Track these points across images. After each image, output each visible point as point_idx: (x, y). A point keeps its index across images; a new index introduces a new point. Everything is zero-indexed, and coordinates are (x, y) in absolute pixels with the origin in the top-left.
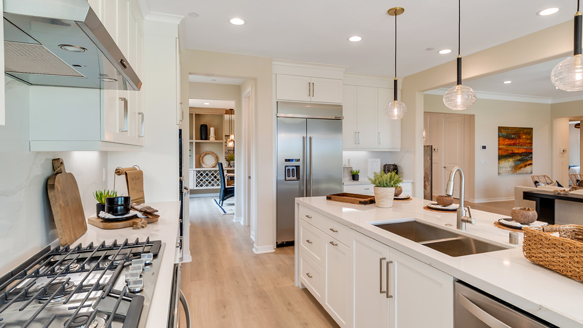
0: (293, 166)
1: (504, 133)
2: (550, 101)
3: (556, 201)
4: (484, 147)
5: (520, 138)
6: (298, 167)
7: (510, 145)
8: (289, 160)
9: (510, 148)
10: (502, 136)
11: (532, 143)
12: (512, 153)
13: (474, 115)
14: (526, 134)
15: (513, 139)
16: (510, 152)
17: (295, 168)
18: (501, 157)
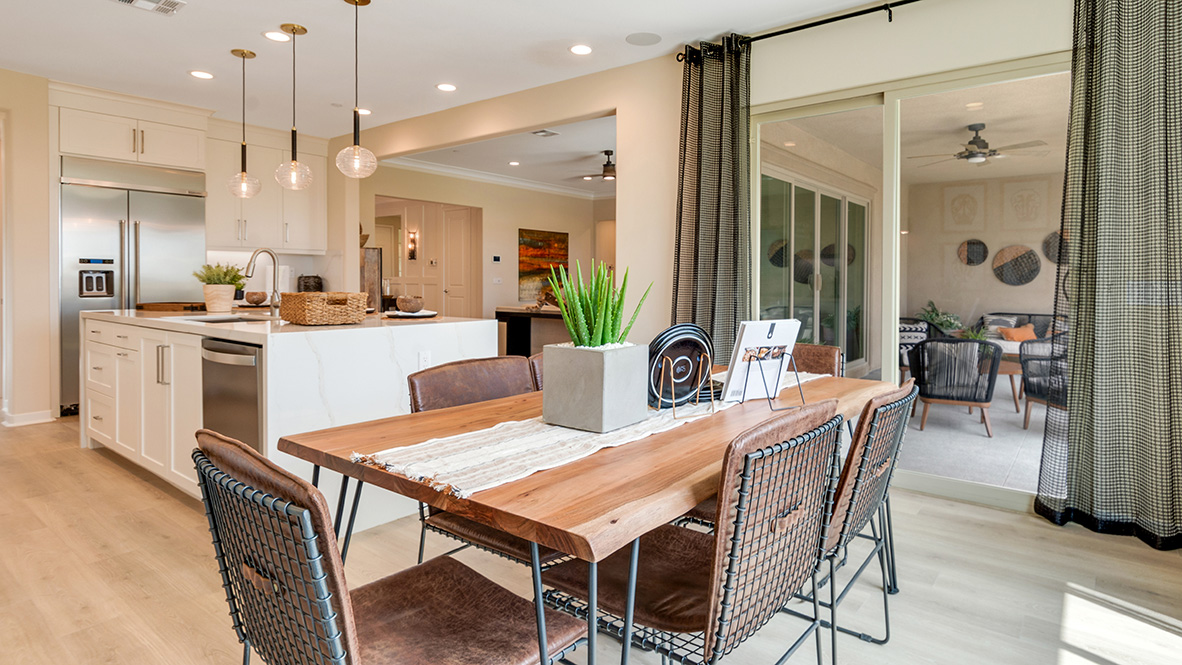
0: (99, 272)
1: (527, 239)
2: (592, 196)
3: (533, 319)
4: (497, 259)
5: (550, 246)
6: (109, 274)
7: (536, 256)
8: (89, 261)
9: (536, 261)
10: (525, 243)
11: (567, 255)
12: (538, 269)
13: (481, 209)
14: (559, 241)
15: (540, 247)
16: (536, 267)
17: (103, 275)
18: (523, 275)
